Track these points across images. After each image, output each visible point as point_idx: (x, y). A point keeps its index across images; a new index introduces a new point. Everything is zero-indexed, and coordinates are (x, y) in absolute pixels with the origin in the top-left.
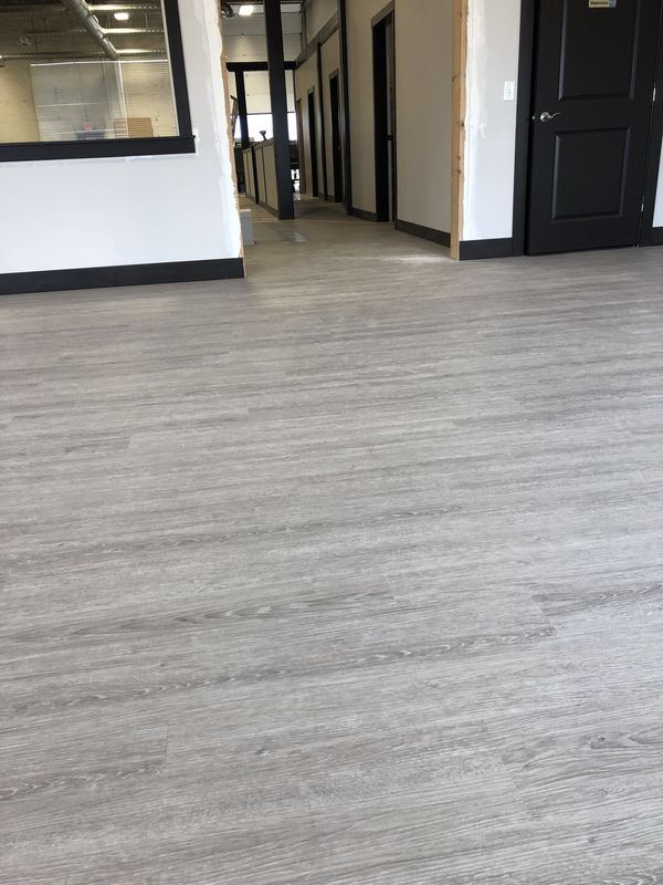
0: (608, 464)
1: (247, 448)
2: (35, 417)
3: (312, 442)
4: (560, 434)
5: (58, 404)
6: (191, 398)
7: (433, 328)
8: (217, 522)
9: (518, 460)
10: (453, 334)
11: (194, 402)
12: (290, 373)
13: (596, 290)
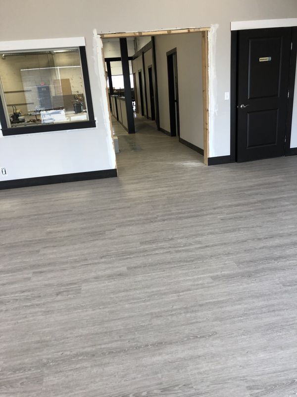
0: (273, 305)
1: (129, 293)
2: (41, 272)
3: (154, 290)
4: (253, 285)
5: (49, 264)
6: (103, 260)
7: (200, 213)
8: (121, 341)
9: (238, 302)
10: (208, 218)
11: (105, 263)
12: (142, 243)
13: (267, 188)
